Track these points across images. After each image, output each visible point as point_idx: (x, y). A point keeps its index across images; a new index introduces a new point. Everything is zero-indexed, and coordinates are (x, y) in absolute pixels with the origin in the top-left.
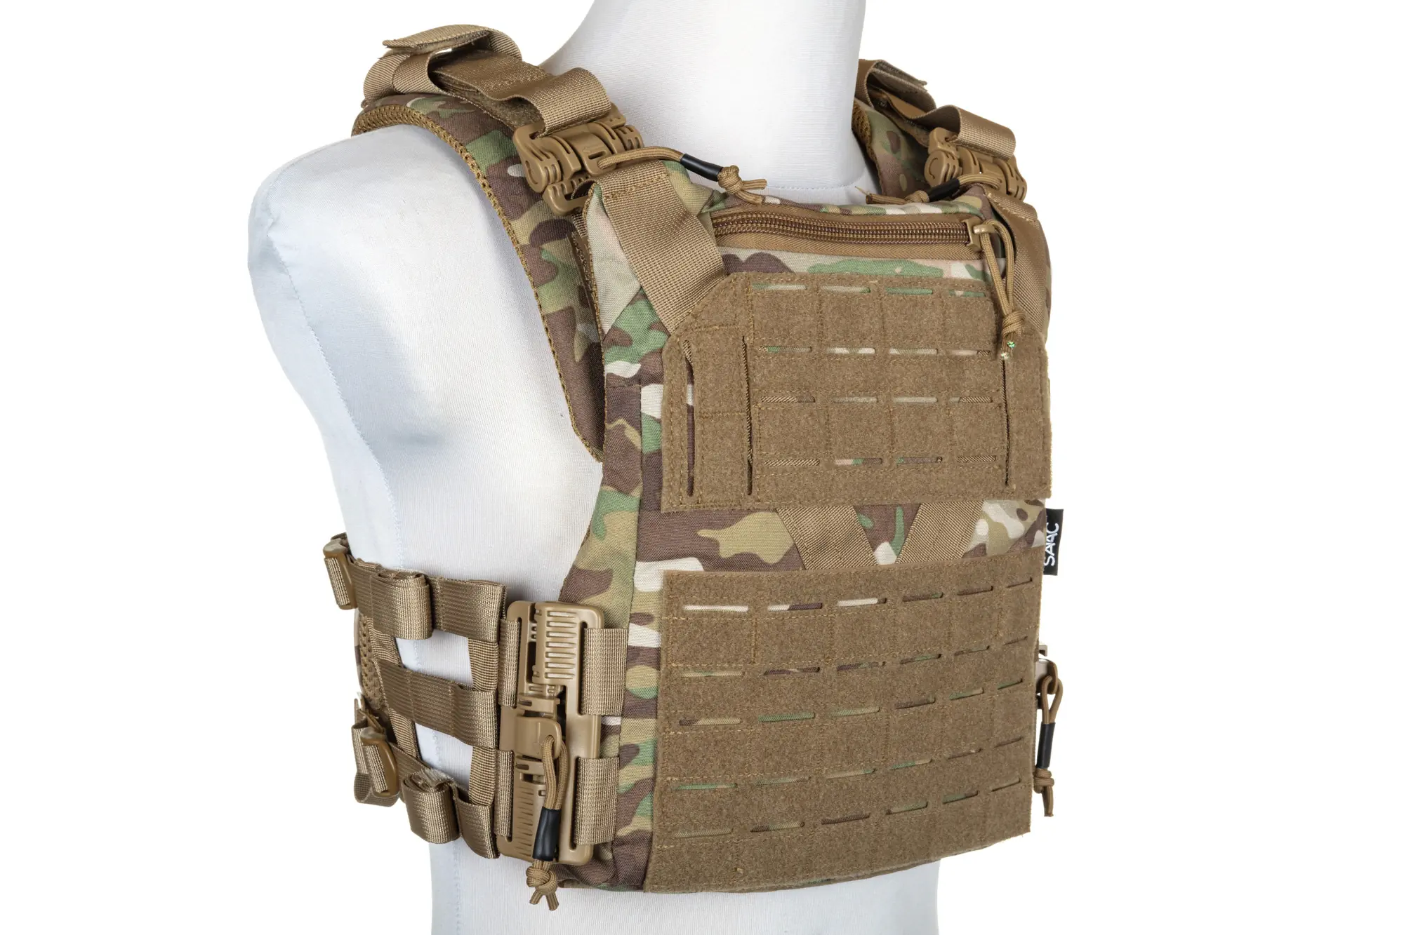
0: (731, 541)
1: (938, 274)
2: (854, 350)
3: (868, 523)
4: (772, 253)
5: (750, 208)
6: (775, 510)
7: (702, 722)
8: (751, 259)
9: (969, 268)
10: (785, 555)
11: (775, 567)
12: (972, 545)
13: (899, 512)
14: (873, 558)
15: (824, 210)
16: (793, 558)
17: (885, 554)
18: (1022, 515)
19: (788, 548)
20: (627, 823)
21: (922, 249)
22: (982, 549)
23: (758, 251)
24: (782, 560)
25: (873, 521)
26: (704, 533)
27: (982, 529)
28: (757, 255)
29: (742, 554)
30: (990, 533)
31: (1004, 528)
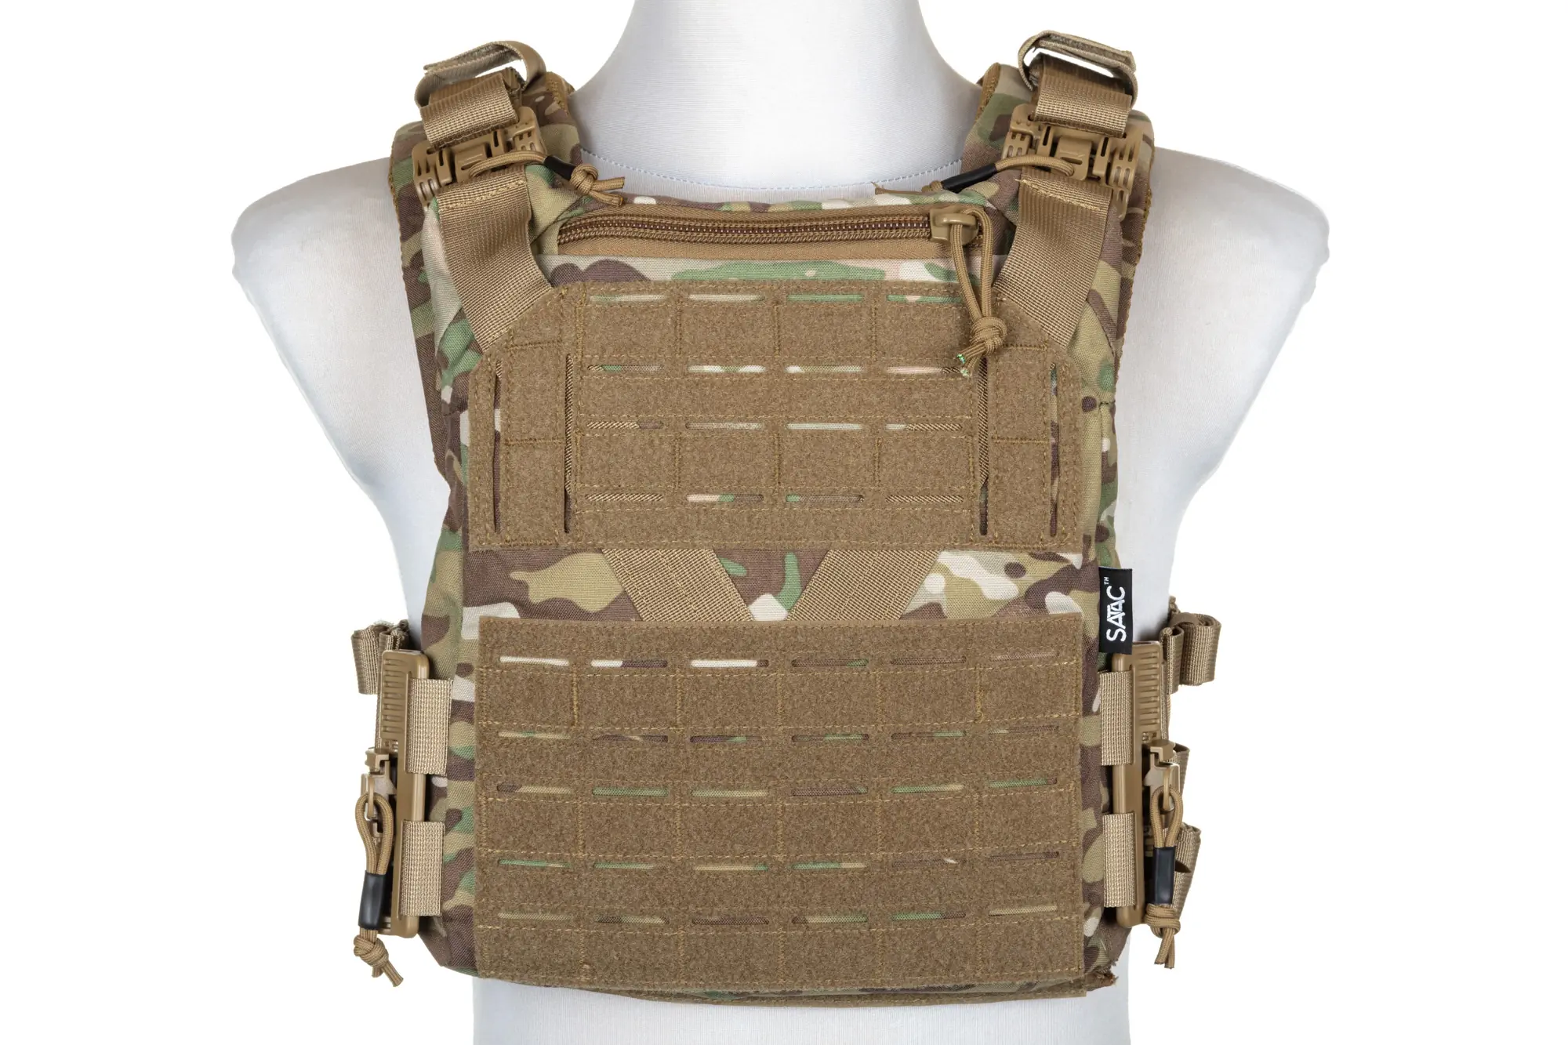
0: (542, 587)
1: (877, 277)
2: (732, 368)
3: (740, 571)
4: (620, 260)
5: (606, 211)
6: (600, 551)
7: (525, 789)
8: (593, 267)
9: (929, 267)
10: (612, 603)
11: (598, 615)
12: (916, 603)
13: (791, 560)
14: (749, 614)
15: (725, 208)
16: (623, 606)
17: (768, 609)
18: (1014, 570)
19: (615, 595)
20: (452, 896)
21: (853, 247)
22: (934, 609)
23: (602, 258)
24: (607, 608)
25: (746, 568)
26: (517, 575)
27: (934, 586)
28: (601, 263)
29: (555, 600)
30: (947, 590)
31: (975, 585)
